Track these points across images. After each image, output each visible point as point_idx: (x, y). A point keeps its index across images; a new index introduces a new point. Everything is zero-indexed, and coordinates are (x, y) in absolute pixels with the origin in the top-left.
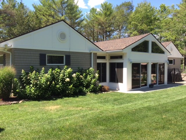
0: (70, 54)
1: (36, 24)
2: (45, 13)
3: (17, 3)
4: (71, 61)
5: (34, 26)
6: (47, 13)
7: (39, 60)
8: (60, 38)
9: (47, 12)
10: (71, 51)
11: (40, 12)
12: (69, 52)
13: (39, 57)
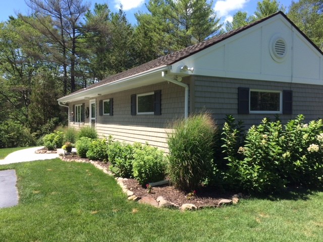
0: (292, 89)
1: (144, 46)
2: (157, 26)
3: (110, 13)
4: (294, 103)
5: (142, 49)
6: (161, 27)
7: (236, 102)
8: (276, 52)
9: (160, 24)
10: (295, 81)
11: (148, 26)
12: (291, 83)
13: (236, 96)
